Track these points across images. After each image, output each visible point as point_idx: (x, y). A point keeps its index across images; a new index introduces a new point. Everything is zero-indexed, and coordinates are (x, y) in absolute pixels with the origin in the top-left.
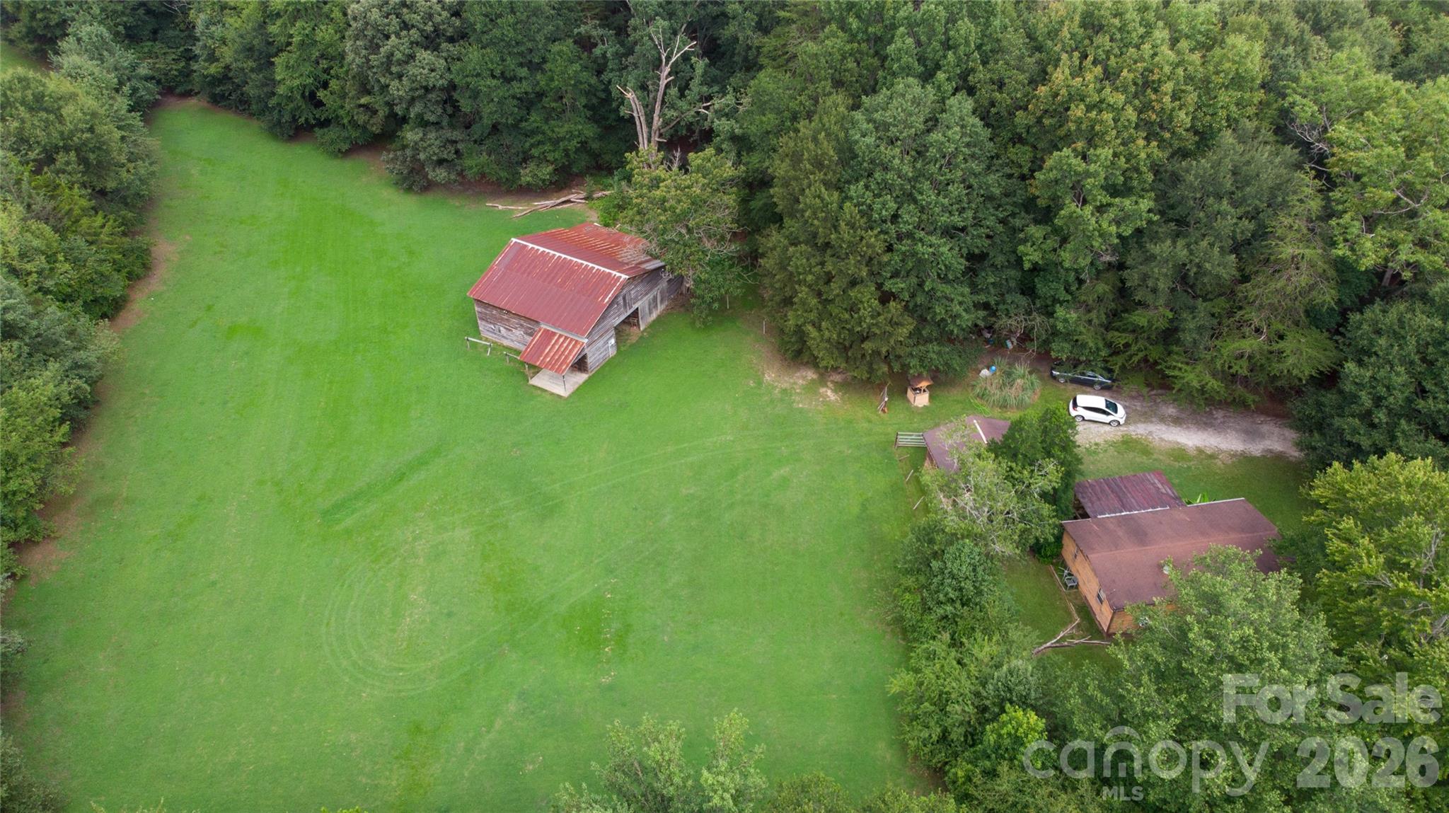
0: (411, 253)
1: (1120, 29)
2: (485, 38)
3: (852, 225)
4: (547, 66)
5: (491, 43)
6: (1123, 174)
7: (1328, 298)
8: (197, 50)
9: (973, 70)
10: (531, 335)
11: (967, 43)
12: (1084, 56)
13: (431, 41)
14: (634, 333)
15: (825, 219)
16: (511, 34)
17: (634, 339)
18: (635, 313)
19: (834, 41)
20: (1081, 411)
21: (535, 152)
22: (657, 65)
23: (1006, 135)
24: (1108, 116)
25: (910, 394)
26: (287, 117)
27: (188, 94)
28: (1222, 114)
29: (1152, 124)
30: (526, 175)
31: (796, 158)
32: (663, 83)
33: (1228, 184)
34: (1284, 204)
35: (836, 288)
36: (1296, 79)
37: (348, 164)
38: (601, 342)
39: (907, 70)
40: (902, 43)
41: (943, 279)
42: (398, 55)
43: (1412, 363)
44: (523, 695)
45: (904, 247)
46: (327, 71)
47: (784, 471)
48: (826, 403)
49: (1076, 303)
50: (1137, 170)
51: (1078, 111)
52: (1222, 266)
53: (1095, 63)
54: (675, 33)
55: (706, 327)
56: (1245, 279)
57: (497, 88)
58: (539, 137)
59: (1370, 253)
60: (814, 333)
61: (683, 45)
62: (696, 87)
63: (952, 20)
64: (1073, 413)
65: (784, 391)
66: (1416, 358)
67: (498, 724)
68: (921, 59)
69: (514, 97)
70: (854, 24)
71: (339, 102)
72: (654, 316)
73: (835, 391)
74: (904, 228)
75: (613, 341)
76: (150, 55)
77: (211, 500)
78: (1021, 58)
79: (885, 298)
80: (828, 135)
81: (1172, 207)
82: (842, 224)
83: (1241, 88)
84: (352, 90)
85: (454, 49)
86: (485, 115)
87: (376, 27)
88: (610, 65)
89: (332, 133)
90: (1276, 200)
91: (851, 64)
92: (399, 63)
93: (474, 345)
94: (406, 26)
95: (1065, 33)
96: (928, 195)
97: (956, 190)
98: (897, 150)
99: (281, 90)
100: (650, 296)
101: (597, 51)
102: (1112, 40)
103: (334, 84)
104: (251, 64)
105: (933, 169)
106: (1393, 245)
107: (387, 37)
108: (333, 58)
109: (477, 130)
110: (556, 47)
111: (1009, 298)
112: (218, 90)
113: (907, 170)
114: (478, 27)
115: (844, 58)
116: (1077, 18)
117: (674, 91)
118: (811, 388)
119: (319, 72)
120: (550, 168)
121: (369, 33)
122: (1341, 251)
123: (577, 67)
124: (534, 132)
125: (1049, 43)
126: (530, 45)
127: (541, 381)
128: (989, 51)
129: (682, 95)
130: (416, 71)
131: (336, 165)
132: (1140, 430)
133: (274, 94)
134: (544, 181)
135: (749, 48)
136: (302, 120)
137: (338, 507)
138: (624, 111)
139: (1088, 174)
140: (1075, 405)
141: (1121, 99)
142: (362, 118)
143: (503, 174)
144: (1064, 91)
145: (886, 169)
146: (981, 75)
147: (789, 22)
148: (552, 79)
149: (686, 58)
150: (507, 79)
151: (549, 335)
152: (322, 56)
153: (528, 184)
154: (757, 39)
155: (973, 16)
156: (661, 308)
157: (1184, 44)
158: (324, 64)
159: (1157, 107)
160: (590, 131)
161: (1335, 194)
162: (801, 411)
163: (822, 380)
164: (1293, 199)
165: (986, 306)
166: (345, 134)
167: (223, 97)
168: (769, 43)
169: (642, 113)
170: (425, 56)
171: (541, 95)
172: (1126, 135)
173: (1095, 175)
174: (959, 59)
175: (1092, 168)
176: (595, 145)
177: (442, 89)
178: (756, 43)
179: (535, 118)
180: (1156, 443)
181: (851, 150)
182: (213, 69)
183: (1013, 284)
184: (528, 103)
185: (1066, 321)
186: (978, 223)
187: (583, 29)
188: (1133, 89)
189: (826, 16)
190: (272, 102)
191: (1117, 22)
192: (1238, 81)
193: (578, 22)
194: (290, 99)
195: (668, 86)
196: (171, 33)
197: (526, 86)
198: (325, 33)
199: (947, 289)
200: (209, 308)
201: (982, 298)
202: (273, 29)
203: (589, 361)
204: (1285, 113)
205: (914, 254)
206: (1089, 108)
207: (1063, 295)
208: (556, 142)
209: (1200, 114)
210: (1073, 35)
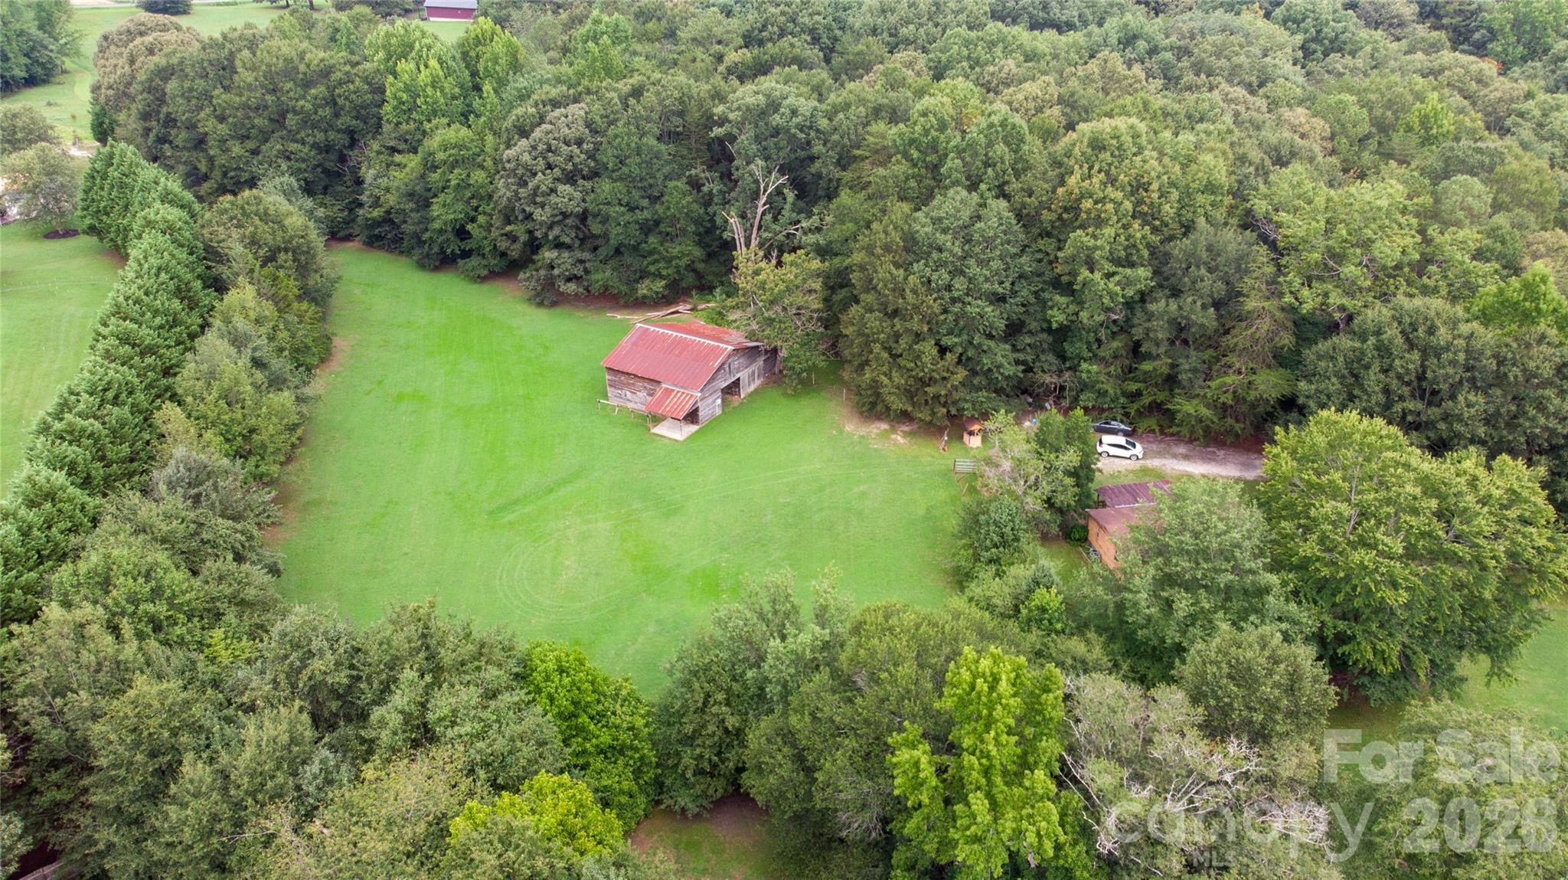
0: (546, 348)
1: (1118, 149)
2: (614, 175)
3: (914, 292)
4: (664, 199)
5: (621, 179)
6: (1125, 250)
7: (1286, 341)
8: (364, 198)
9: (1007, 182)
10: (651, 395)
11: (1003, 162)
12: (1091, 168)
13: (570, 178)
14: (735, 400)
15: (894, 290)
16: (638, 171)
17: (736, 404)
18: (737, 383)
19: (900, 167)
20: (1105, 448)
21: (652, 269)
22: (755, 195)
23: (1035, 231)
24: (1110, 206)
25: (966, 437)
26: (436, 249)
27: (348, 238)
28: (1200, 211)
29: (1146, 214)
30: (643, 289)
31: (869, 249)
32: (760, 210)
33: (1204, 255)
34: (1247, 271)
35: (903, 343)
36: (1256, 189)
37: (486, 288)
38: (710, 400)
39: (956, 183)
40: (953, 163)
41: (990, 337)
42: (543, 188)
43: (1343, 377)
44: (659, 622)
45: (956, 308)
46: (476, 209)
47: (863, 488)
48: (896, 444)
49: (1095, 358)
50: (1134, 246)
51: (1087, 204)
52: (1208, 319)
53: (1100, 171)
54: (770, 173)
55: (796, 395)
56: (1227, 332)
57: (623, 214)
58: (656, 256)
59: (1309, 302)
60: (885, 380)
61: (777, 180)
62: (787, 213)
63: (990, 144)
64: (1100, 450)
65: (862, 437)
66: (1346, 372)
67: (641, 639)
68: (968, 178)
69: (637, 222)
70: (915, 154)
71: (484, 234)
72: (752, 388)
73: (904, 437)
74: (956, 294)
75: (719, 401)
76: (322, 204)
77: (397, 503)
78: (1045, 173)
79: (943, 350)
80: (895, 228)
81: (1167, 279)
82: (908, 291)
83: (1213, 193)
84: (497, 221)
85: (588, 185)
86: (612, 236)
87: (526, 167)
88: (716, 200)
89: (474, 261)
90: (1241, 266)
91: (913, 183)
92: (544, 194)
93: (605, 406)
94: (550, 167)
95: (1077, 151)
96: (974, 269)
97: (996, 264)
98: (949, 237)
99: (436, 225)
100: (750, 370)
101: (705, 189)
102: (1112, 155)
103: (481, 219)
104: (412, 205)
105: (977, 249)
106: (1326, 295)
107: (535, 174)
108: (481, 199)
109: (603, 252)
110: (671, 184)
111: (1043, 358)
112: (376, 232)
113: (957, 250)
114: (610, 165)
115: (907, 179)
116: (1086, 140)
117: (769, 217)
118: (884, 435)
119: (469, 210)
120: (663, 283)
121: (520, 172)
122: (1288, 299)
123: (689, 199)
124: (651, 253)
125: (1066, 160)
126: (651, 181)
127: (661, 429)
128: (1021, 167)
129: (775, 219)
130: (558, 200)
131: (475, 289)
132: (1155, 463)
133: (427, 230)
134: (657, 293)
135: (830, 180)
136: (449, 251)
137: (501, 509)
138: (726, 235)
139: (1096, 248)
140: (1101, 443)
141: (1119, 195)
142: (503, 245)
143: (624, 288)
144: (1076, 191)
145: (940, 250)
146: (1014, 186)
147: (864, 158)
148: (668, 208)
149: (779, 192)
150: (632, 209)
151: (668, 392)
152: (473, 197)
153: (644, 297)
154: (837, 173)
155: (1007, 144)
156: (758, 382)
157: (1166, 160)
158: (474, 203)
159: (1147, 201)
160: (698, 253)
161: (1283, 261)
162: (876, 450)
163: (893, 430)
164: (1252, 266)
165: (1024, 363)
166: (485, 262)
167: (379, 238)
168: (847, 175)
169: (742, 234)
170: (565, 189)
171: (657, 223)
172: (1124, 221)
173: (1101, 248)
174: (997, 175)
175: (1099, 243)
176: (700, 266)
177: (577, 216)
178: (837, 176)
179: (653, 240)
180: (1169, 471)
181: (913, 239)
182: (376, 213)
183: (1045, 346)
184: (648, 228)
185: (1089, 372)
186: (1014, 293)
187: (693, 172)
188: (1129, 189)
189: (893, 151)
190: (426, 236)
191: (1114, 142)
192: (1210, 188)
193: (691, 166)
194: (441, 231)
195: (763, 214)
196: (340, 188)
197: (646, 214)
198: (479, 176)
199: (992, 344)
200: (380, 382)
201: (1021, 356)
202: (434, 177)
203: (701, 413)
204: (1249, 212)
205: (964, 314)
206: (1096, 202)
207: (1086, 354)
208: (669, 261)
209: (1184, 212)
210: (1083, 154)
